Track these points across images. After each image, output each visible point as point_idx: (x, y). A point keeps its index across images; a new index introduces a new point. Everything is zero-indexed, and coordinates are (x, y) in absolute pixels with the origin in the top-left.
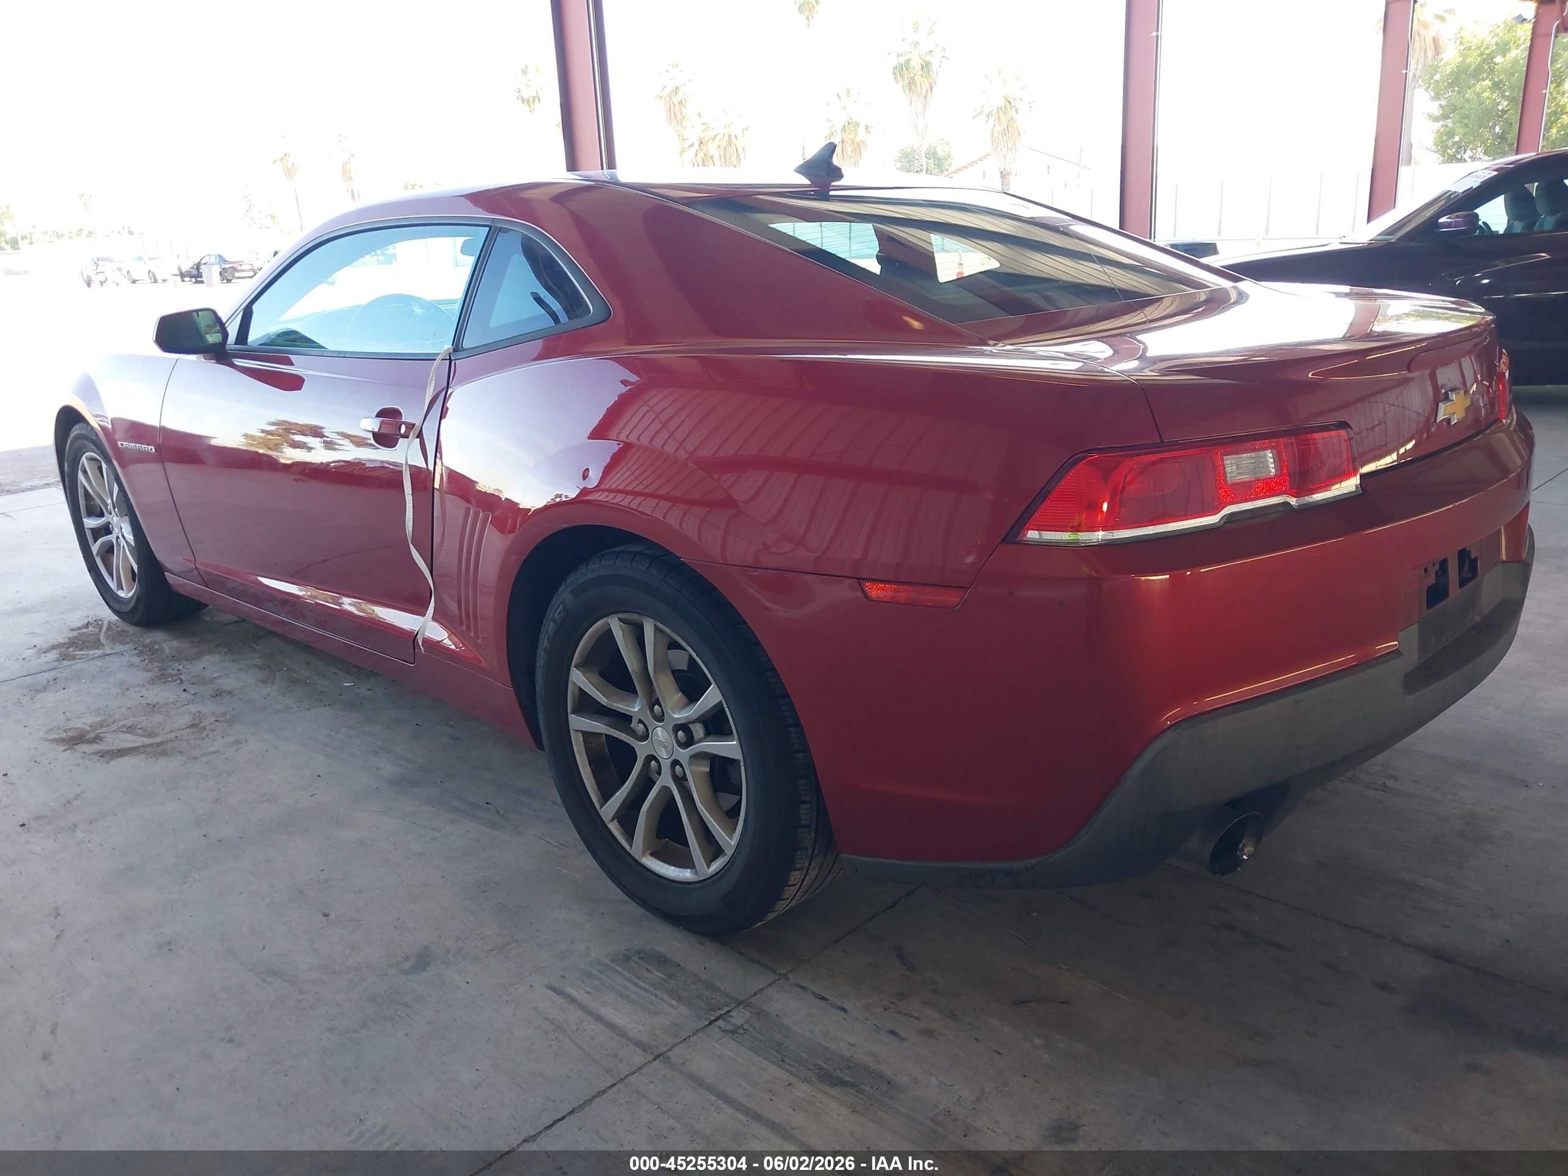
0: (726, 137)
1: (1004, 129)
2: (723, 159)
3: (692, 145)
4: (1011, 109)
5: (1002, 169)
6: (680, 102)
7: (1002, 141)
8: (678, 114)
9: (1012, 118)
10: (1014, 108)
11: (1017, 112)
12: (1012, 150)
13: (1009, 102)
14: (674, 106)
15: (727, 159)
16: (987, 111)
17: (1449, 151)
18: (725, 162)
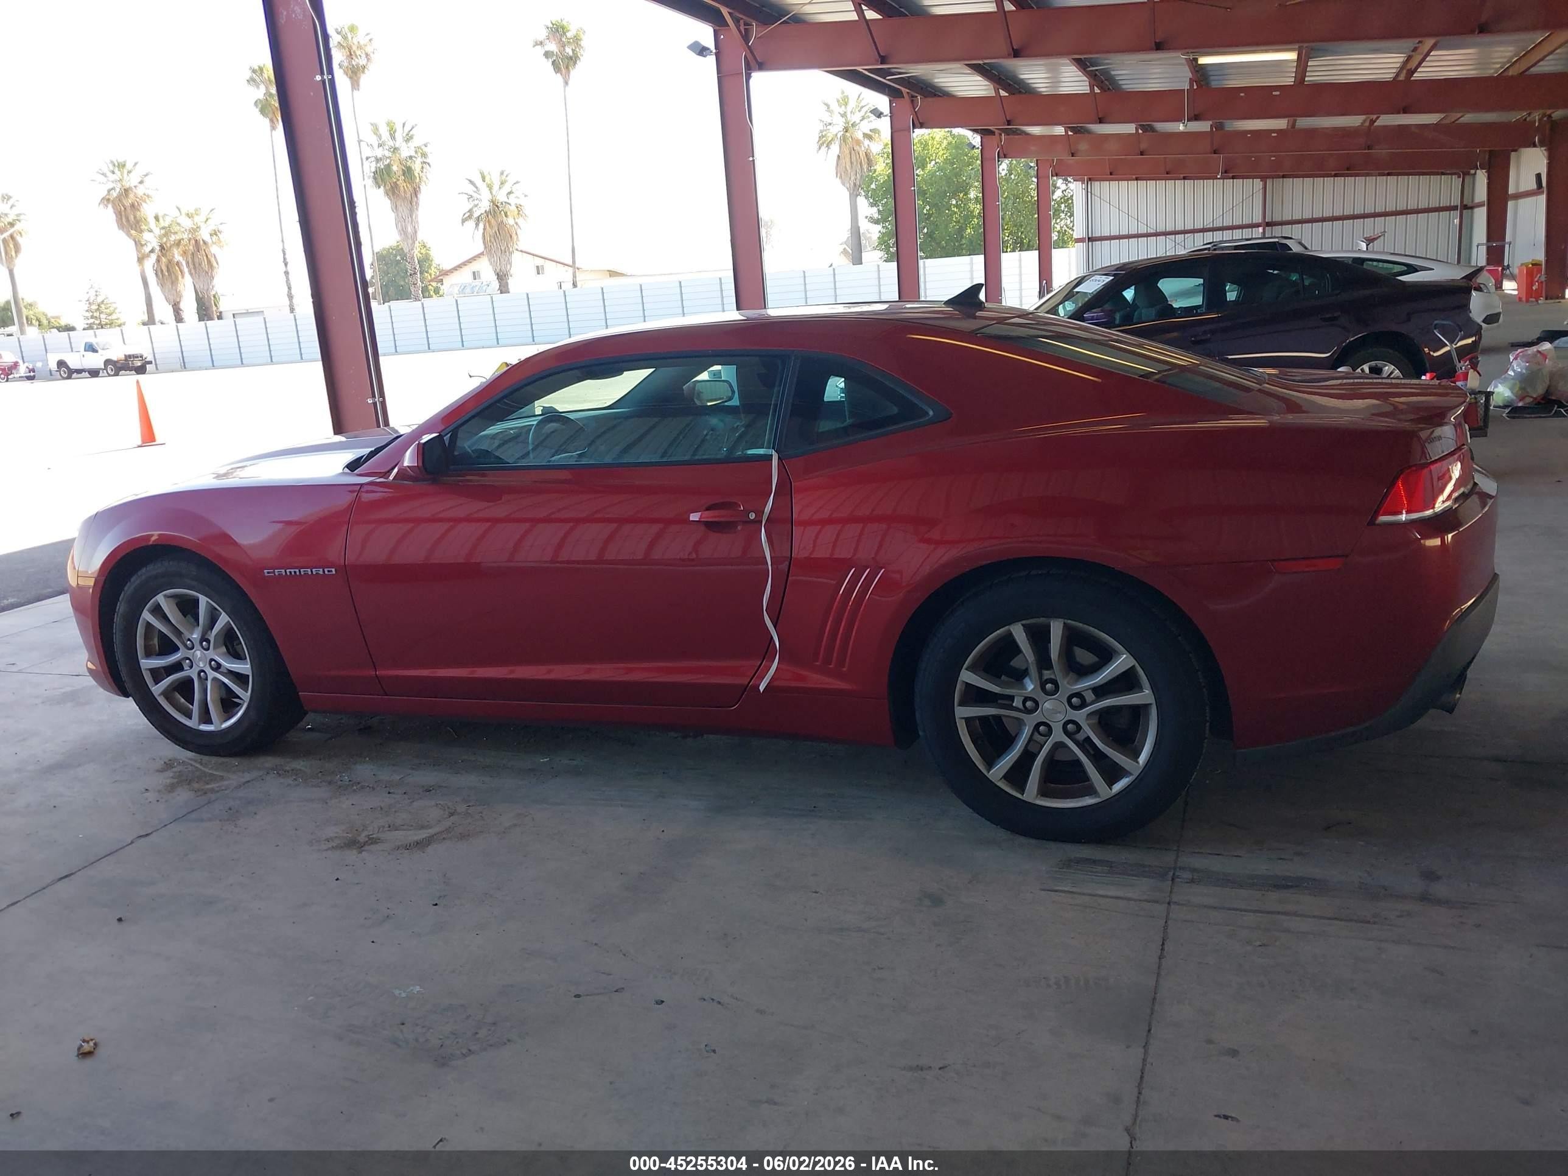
0: (193, 242)
1: (496, 232)
2: (191, 266)
3: (152, 251)
4: (500, 213)
5: (498, 270)
6: (133, 205)
7: (495, 244)
8: (132, 218)
9: (502, 222)
10: (502, 212)
11: (506, 216)
12: (505, 252)
13: (497, 206)
14: (125, 209)
15: (197, 265)
16: (476, 215)
17: (891, 249)
18: (195, 268)
